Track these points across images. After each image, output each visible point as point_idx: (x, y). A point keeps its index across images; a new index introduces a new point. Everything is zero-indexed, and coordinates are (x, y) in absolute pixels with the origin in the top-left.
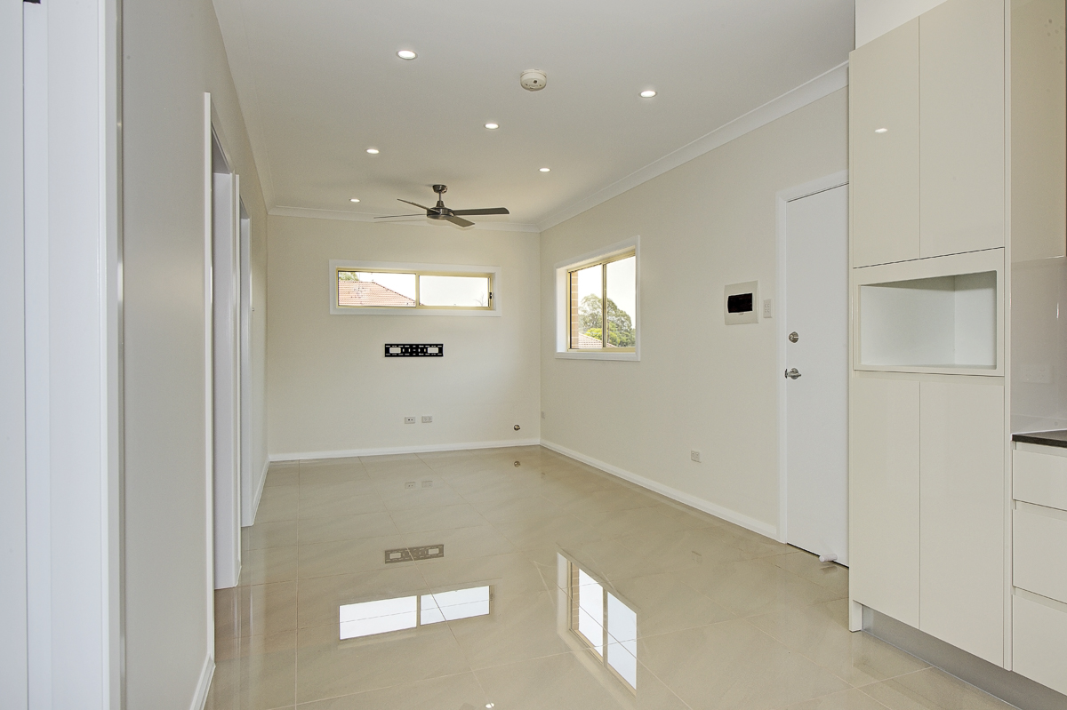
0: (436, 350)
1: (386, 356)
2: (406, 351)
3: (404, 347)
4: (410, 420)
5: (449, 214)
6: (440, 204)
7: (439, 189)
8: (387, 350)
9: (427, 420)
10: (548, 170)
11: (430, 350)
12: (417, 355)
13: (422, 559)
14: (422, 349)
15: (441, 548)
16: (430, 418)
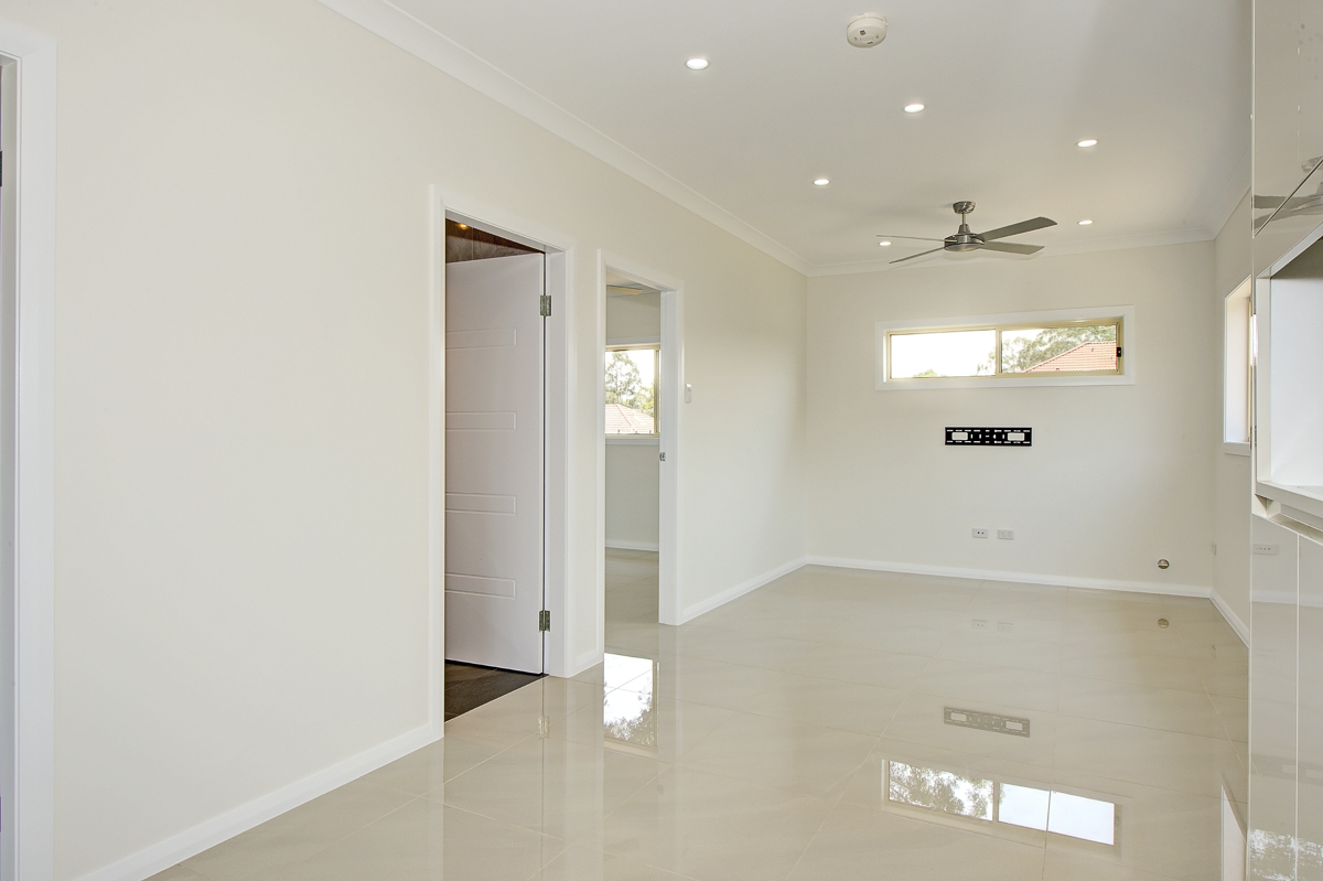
0: (1020, 437)
1: (947, 444)
2: (976, 435)
3: (972, 432)
4: (980, 534)
5: (976, 240)
6: (963, 229)
7: (961, 208)
8: (949, 436)
9: (1005, 536)
10: (1094, 142)
11: (1012, 437)
12: (992, 444)
13: (996, 731)
14: (999, 435)
15: (1026, 723)
16: (1010, 533)
